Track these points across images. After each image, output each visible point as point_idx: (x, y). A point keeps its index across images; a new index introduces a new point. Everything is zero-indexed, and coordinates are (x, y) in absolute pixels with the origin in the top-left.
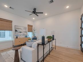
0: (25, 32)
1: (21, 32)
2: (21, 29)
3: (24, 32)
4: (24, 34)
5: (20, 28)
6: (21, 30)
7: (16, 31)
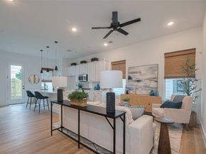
0: (150, 79)
1: (138, 81)
2: (140, 72)
3: (147, 79)
4: (149, 87)
5: (137, 70)
6: (141, 75)
7: (130, 78)
